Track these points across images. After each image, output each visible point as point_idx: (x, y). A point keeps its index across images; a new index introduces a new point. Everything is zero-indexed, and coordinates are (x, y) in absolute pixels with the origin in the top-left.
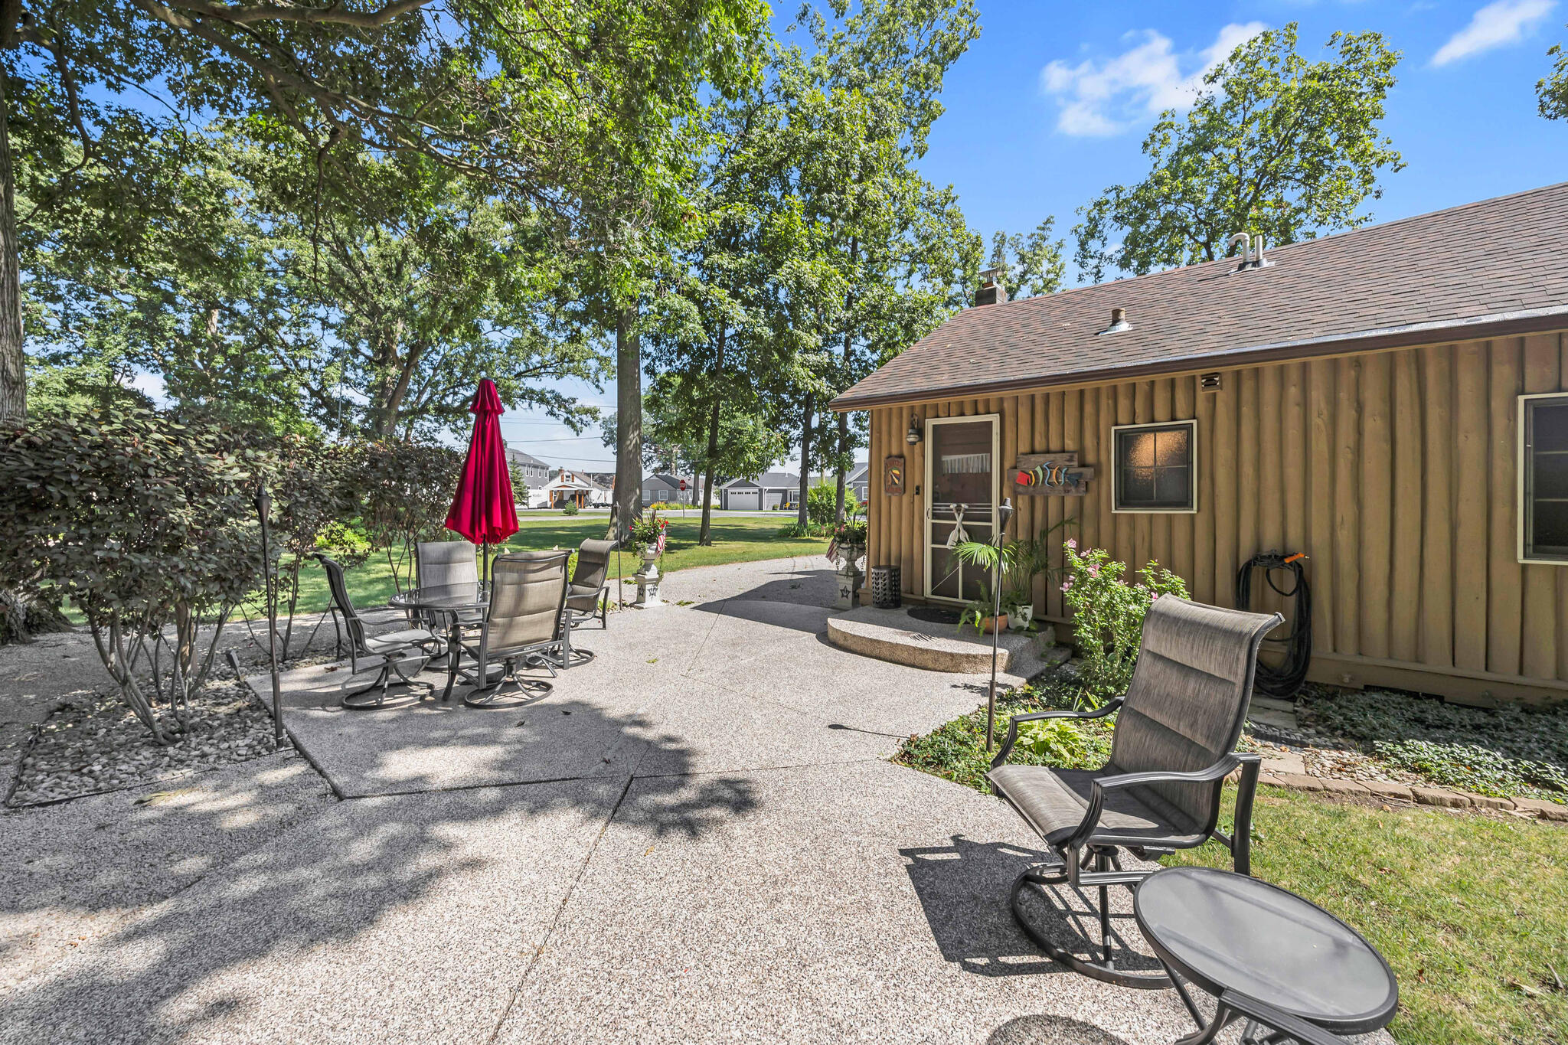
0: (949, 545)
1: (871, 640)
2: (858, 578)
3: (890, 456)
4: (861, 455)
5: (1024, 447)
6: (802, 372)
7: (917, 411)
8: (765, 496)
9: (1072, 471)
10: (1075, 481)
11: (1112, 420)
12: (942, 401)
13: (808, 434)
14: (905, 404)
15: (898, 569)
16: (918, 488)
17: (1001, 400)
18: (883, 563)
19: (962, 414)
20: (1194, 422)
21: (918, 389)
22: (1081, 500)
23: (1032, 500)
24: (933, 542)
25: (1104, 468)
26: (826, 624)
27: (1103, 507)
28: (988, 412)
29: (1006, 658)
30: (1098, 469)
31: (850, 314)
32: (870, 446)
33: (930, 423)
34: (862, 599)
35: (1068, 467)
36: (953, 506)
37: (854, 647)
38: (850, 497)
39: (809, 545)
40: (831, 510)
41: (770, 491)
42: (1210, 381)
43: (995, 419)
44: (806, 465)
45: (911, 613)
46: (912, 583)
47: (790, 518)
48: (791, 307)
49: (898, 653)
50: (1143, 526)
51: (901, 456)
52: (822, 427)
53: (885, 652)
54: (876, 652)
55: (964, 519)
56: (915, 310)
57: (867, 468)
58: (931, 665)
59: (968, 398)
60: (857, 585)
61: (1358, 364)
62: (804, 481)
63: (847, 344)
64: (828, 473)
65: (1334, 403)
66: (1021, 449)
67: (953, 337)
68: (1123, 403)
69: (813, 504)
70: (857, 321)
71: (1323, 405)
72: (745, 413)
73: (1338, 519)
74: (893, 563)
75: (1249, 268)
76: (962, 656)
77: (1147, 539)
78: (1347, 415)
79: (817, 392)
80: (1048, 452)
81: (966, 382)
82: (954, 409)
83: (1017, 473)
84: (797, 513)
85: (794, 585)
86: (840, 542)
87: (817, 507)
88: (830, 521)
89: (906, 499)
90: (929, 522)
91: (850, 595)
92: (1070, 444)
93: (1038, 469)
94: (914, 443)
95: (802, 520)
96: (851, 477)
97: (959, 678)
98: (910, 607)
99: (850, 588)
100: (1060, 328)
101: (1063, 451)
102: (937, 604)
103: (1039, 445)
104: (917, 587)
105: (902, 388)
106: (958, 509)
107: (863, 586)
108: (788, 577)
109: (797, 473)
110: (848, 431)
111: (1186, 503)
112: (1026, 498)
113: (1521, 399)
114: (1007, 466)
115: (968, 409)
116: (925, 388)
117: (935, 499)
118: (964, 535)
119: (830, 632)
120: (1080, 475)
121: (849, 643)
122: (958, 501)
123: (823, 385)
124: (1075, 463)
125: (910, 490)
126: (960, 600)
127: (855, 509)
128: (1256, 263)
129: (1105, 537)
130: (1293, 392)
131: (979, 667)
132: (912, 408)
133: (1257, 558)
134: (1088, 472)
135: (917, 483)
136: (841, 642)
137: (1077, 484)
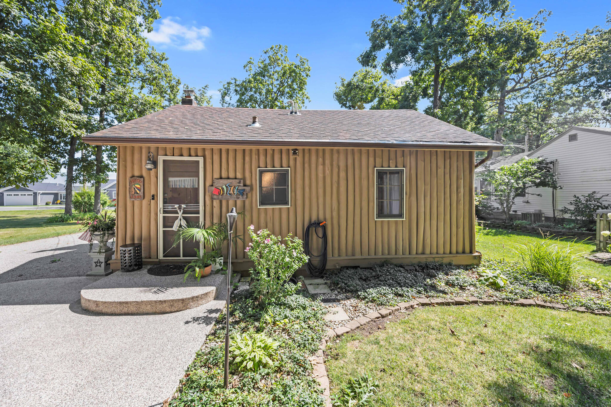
0: (175, 228)
1: (121, 303)
2: (109, 252)
3: (133, 176)
4: (112, 176)
5: (217, 175)
6: (66, 123)
7: (152, 150)
8: (39, 197)
9: (240, 188)
10: (242, 193)
11: (257, 165)
12: (169, 146)
13: (72, 162)
14: (144, 145)
15: (140, 245)
16: (153, 196)
17: (204, 150)
18: (128, 242)
19: (182, 155)
20: (289, 169)
21: (154, 137)
22: (244, 202)
23: (221, 202)
24: (164, 227)
25: (254, 187)
26: (80, 296)
27: (254, 205)
28: (197, 156)
29: (214, 292)
30: (251, 186)
31: (103, 97)
32: (118, 171)
33: (161, 159)
34: (112, 267)
35: (239, 186)
36: (176, 206)
37: (105, 310)
38: (104, 197)
39: (73, 226)
40: (91, 205)
41: (43, 194)
42: (295, 152)
43: (201, 160)
44: (71, 180)
45: (150, 272)
46: (150, 252)
47: (59, 210)
48: (57, 81)
49: (143, 307)
50: (270, 213)
51: (141, 177)
52: (84, 159)
53: (133, 309)
54: (125, 310)
55: (183, 213)
56: (145, 105)
57: (115, 182)
58: (168, 310)
59: (185, 146)
60: (108, 259)
61: (338, 152)
62: (69, 188)
63: (101, 115)
64: (88, 184)
65: (332, 165)
66: (215, 176)
67: (172, 115)
68: (262, 158)
69: (77, 202)
70: (108, 102)
71: (329, 166)
72: (12, 142)
73: (333, 208)
74: (136, 242)
75: (294, 114)
76: (189, 299)
77: (272, 218)
78: (335, 170)
79: (79, 137)
80: (228, 178)
81: (184, 137)
82: (176, 152)
83: (213, 188)
84: (64, 206)
85: (53, 260)
86: (94, 231)
87: (80, 203)
88: (90, 211)
89: (145, 202)
90: (161, 216)
91: (103, 265)
92: (239, 175)
93: (224, 187)
94: (151, 169)
95: (68, 211)
96: (104, 187)
97: (189, 314)
98: (149, 267)
99: (103, 260)
100: (229, 121)
101: (236, 178)
102: (168, 262)
103: (224, 175)
104: (153, 253)
105: (142, 135)
106: (180, 208)
107: (114, 257)
108: (50, 253)
109: (64, 183)
110: (103, 162)
111: (286, 203)
112: (218, 201)
113: (376, 168)
114: (208, 184)
115: (185, 152)
116: (159, 137)
117: (165, 202)
118: (184, 223)
119: (83, 301)
120: (244, 190)
121: (101, 308)
122: (179, 203)
123: (83, 133)
124: (242, 184)
125: (148, 196)
126: (182, 258)
127: (108, 204)
128: (296, 113)
129: (255, 219)
130: (321, 160)
131: (200, 302)
132: (149, 148)
133: (311, 225)
134: (248, 189)
135: (153, 192)
136: (93, 308)
137: (243, 195)
